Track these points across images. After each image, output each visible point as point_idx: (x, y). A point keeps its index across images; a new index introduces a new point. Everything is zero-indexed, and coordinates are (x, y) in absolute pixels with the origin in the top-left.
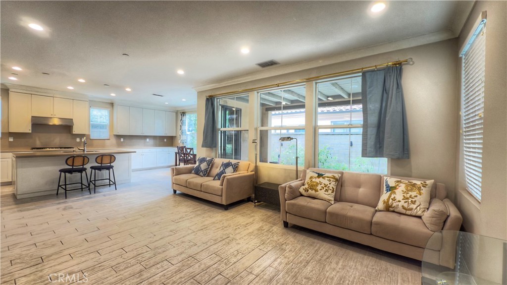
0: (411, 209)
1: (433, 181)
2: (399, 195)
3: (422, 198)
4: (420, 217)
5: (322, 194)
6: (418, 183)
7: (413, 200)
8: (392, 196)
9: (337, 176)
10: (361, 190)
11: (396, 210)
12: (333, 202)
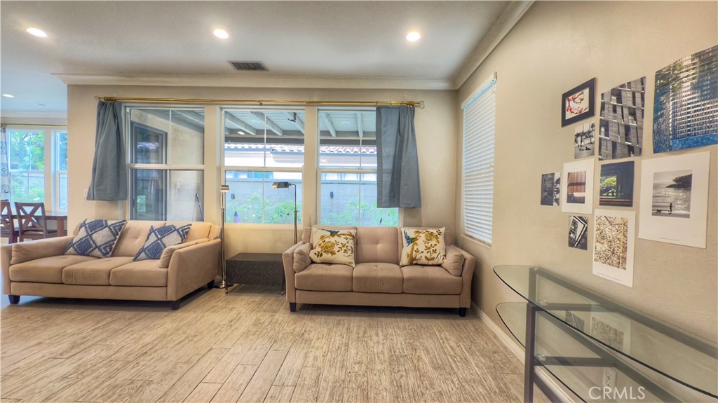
0: (433, 259)
1: (444, 228)
2: (421, 245)
3: (440, 246)
4: (439, 265)
5: (341, 256)
6: (434, 231)
7: (434, 249)
8: (415, 249)
9: (353, 232)
10: (380, 246)
11: (419, 263)
12: (354, 265)
